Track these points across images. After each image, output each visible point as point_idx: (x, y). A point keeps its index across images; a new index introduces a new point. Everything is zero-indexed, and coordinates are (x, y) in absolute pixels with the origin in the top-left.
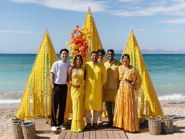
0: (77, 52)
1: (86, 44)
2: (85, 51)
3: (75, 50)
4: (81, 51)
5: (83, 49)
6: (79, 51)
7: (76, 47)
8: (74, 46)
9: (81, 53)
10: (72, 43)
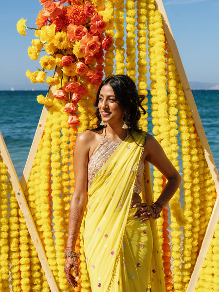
0: (66, 64)
1: (103, 26)
2: (98, 56)
3: (58, 52)
4: (82, 60)
5: (91, 48)
6: (74, 59)
7: (61, 40)
8: (52, 37)
9: (79, 64)
10: (45, 24)
